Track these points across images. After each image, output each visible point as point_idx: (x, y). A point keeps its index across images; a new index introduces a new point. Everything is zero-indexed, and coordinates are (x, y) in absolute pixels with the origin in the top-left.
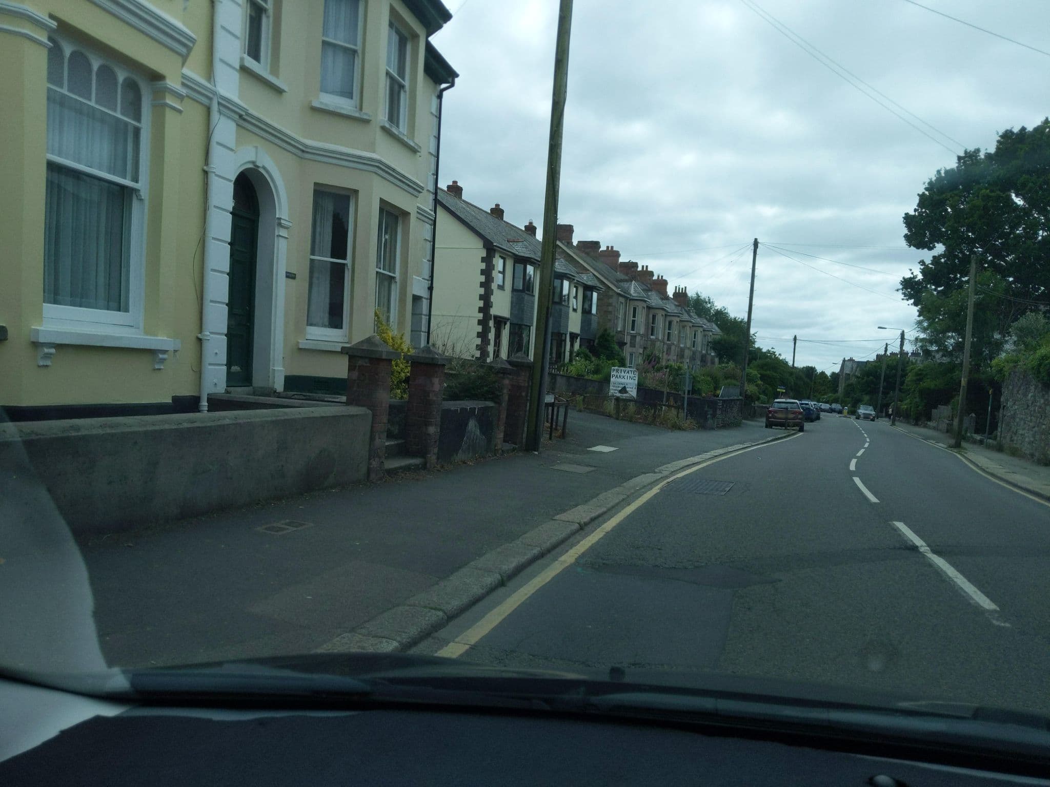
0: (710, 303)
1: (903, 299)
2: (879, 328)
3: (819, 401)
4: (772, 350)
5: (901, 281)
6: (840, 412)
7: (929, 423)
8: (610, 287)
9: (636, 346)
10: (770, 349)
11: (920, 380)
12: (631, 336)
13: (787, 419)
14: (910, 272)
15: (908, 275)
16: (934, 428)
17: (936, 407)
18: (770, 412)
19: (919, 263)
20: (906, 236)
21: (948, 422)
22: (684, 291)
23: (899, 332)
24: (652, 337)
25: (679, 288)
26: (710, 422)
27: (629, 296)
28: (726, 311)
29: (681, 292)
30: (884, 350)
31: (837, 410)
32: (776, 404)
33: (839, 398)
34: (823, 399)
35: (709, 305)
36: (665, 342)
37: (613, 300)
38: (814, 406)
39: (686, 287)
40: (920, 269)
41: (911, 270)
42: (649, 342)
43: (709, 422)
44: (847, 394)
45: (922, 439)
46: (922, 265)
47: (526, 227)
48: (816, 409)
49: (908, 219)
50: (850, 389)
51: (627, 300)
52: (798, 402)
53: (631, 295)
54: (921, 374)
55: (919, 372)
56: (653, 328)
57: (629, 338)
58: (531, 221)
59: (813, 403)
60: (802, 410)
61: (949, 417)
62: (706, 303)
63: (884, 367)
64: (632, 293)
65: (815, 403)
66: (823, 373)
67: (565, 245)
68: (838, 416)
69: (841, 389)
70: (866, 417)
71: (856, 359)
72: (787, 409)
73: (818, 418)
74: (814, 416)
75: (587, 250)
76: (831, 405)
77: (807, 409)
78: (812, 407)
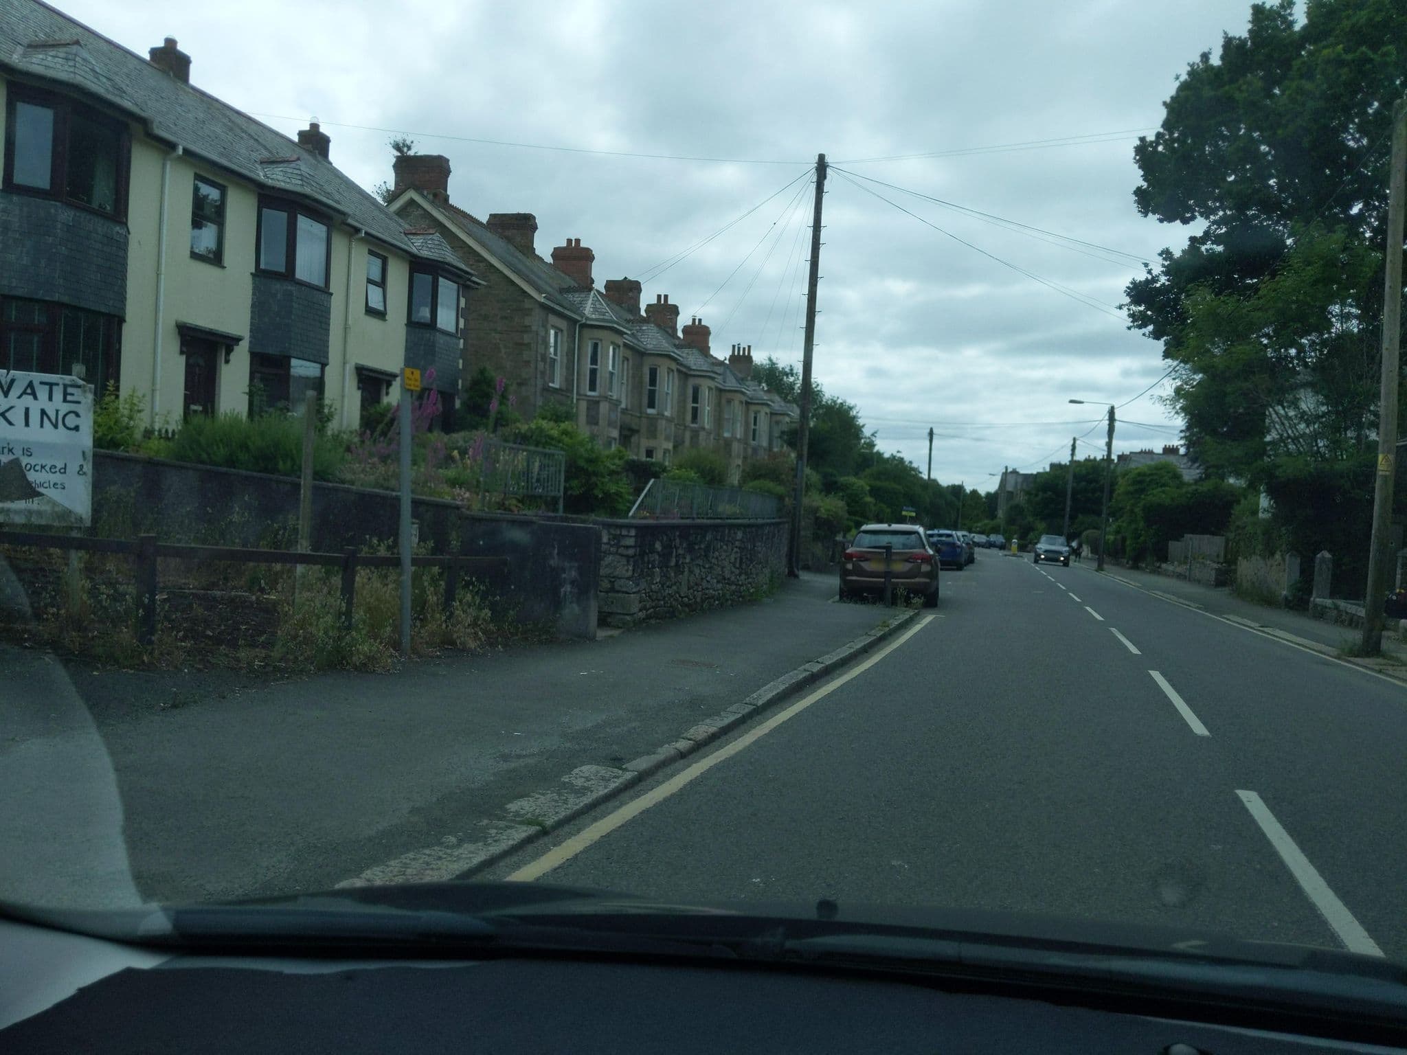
0: (792, 376)
1: (1129, 328)
2: (1072, 401)
3: (970, 532)
4: (899, 455)
5: (1128, 288)
6: (1002, 547)
7: (1164, 566)
8: (525, 292)
9: (601, 422)
10: (895, 453)
11: (1142, 491)
12: (588, 401)
13: (887, 575)
14: (1144, 270)
15: (1142, 276)
16: (1180, 576)
17: (1178, 537)
18: (850, 557)
19: (1160, 255)
20: (1139, 192)
21: (1216, 566)
22: (746, 354)
23: (1107, 408)
24: (650, 411)
25: (739, 348)
26: (571, 611)
27: (579, 319)
28: (819, 388)
29: (741, 353)
30: (1071, 448)
31: (997, 543)
32: (864, 535)
33: (999, 527)
34: (977, 527)
35: (791, 379)
36: (687, 424)
37: (534, 321)
38: (962, 539)
39: (749, 347)
40: (1163, 266)
41: (1146, 265)
42: (644, 421)
43: (566, 611)
44: (1011, 521)
45: (1200, 609)
46: (1165, 259)
47: (301, 134)
48: (968, 544)
49: (1144, 153)
50: (1016, 513)
51: (576, 325)
52: (921, 530)
53: (582, 315)
54: (1140, 482)
55: (1138, 479)
56: (652, 395)
57: (583, 405)
58: (315, 121)
59: (960, 533)
60: (931, 552)
61: (1218, 556)
62: (787, 375)
63: (1070, 477)
64: (586, 312)
65: (965, 533)
66: (974, 492)
67: (428, 201)
68: (1001, 553)
69: (1000, 513)
70: (1052, 557)
71: (1022, 472)
72: (888, 548)
73: (971, 560)
74: (963, 559)
75: (508, 233)
76: (988, 536)
77: (948, 544)
78: (959, 540)
